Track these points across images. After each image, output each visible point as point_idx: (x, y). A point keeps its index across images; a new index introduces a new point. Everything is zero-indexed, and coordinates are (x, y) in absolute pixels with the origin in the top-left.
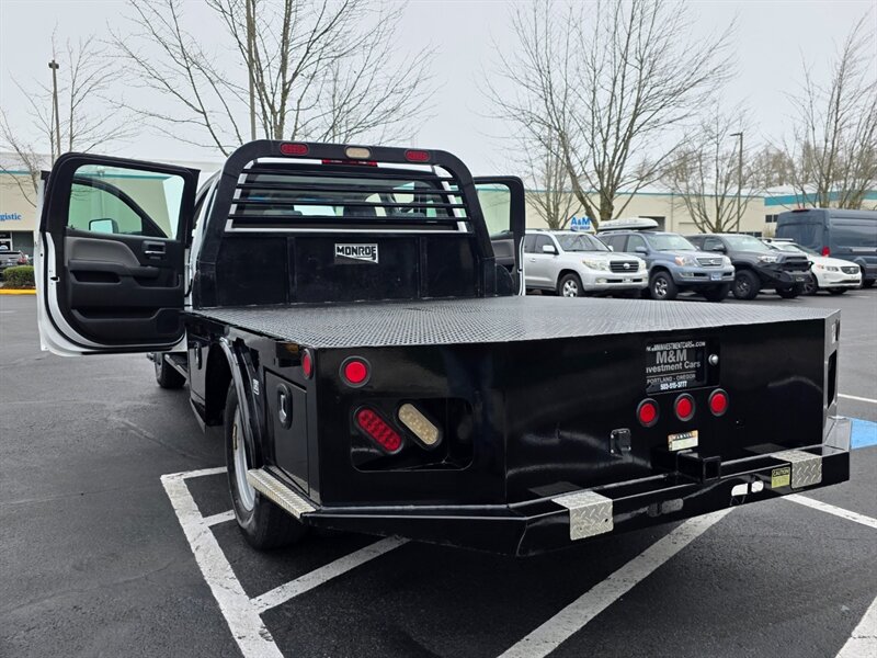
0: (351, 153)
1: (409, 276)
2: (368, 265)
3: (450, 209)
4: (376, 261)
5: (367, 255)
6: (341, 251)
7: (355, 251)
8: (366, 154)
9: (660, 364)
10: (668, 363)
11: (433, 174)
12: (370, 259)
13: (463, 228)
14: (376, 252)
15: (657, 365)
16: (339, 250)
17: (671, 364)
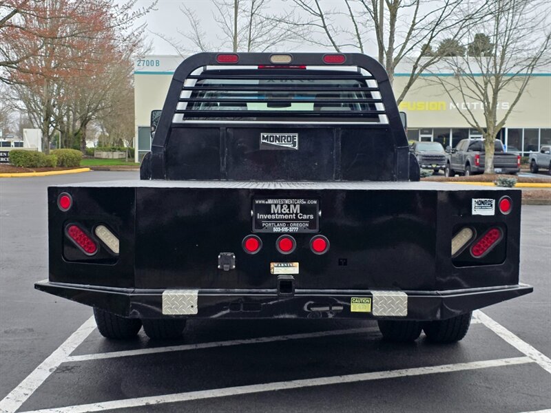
0: (274, 60)
1: (326, 161)
2: (288, 152)
3: (372, 103)
4: (296, 148)
5: (289, 142)
6: (265, 139)
7: (278, 139)
8: (287, 60)
9: (274, 214)
10: (282, 213)
11: (358, 73)
12: (290, 146)
13: (384, 119)
14: (297, 140)
15: (272, 214)
16: (264, 138)
17: (284, 214)
